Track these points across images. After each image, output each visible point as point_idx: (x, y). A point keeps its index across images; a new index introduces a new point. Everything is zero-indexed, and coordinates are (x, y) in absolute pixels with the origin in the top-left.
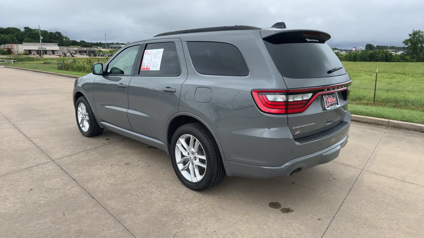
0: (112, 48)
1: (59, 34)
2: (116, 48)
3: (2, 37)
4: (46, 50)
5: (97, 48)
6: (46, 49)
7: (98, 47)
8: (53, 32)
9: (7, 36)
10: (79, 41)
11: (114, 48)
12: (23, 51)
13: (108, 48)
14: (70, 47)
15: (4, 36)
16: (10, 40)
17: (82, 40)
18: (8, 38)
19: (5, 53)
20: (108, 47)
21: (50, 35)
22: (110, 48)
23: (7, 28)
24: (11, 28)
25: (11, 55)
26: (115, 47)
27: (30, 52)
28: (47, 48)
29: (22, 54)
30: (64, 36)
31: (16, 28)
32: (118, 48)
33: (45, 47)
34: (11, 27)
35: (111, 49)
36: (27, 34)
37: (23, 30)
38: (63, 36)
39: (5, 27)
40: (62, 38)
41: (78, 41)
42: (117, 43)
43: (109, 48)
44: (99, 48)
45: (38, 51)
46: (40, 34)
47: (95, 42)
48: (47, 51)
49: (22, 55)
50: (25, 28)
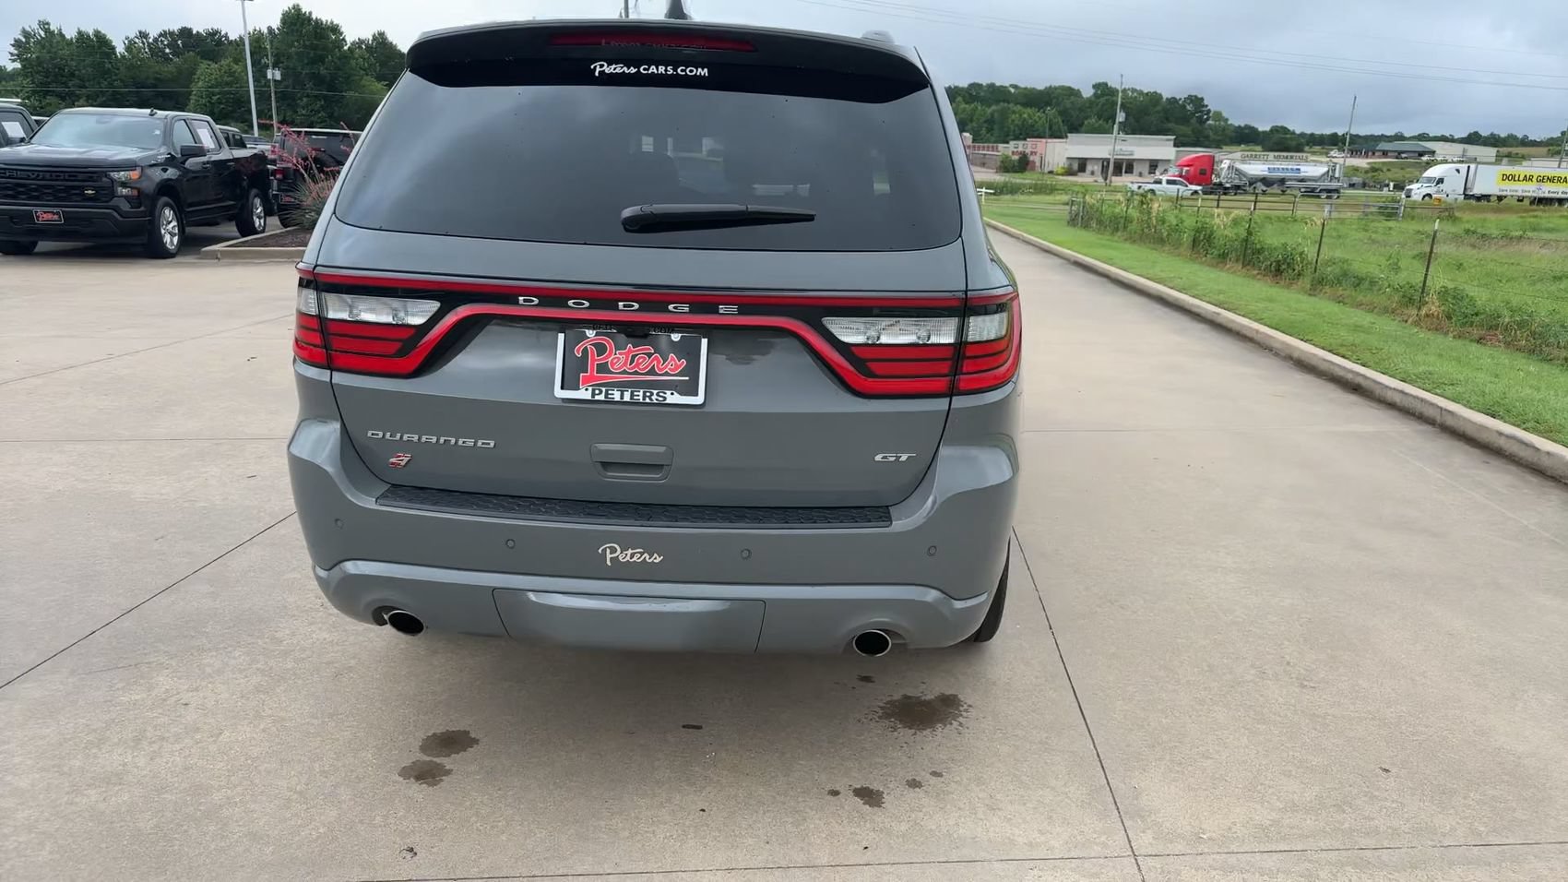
0: (1385, 154)
1: (1197, 102)
2: (1403, 155)
3: (1025, 116)
4: (1134, 160)
5: (1327, 154)
6: (1132, 155)
7: (1332, 150)
8: (1178, 98)
9: (1039, 114)
10: (1264, 127)
11: (1396, 154)
12: (1065, 160)
13: (1370, 154)
14: (1226, 148)
15: (1029, 115)
16: (1043, 125)
17: (1279, 125)
18: (1040, 118)
19: (1014, 166)
20: (1370, 152)
21: (1168, 107)
22: (1377, 154)
23: (1046, 88)
24: (1056, 88)
25: (1027, 174)
26: (1400, 153)
27: (1082, 165)
28: (1135, 153)
29: (1060, 171)
30: (1212, 110)
31: (1070, 88)
32: (1412, 155)
33: (1130, 148)
34: (1057, 85)
35: (1379, 157)
36: (1097, 105)
37: (1088, 92)
38: (1209, 111)
39: (1040, 86)
40: (1205, 117)
41: (1260, 129)
42: (1419, 135)
43: (1374, 154)
44: (1332, 153)
45: (1105, 163)
46: (1119, 103)
47: (1328, 131)
48: (1135, 164)
49: (1058, 175)
50: (1094, 87)
